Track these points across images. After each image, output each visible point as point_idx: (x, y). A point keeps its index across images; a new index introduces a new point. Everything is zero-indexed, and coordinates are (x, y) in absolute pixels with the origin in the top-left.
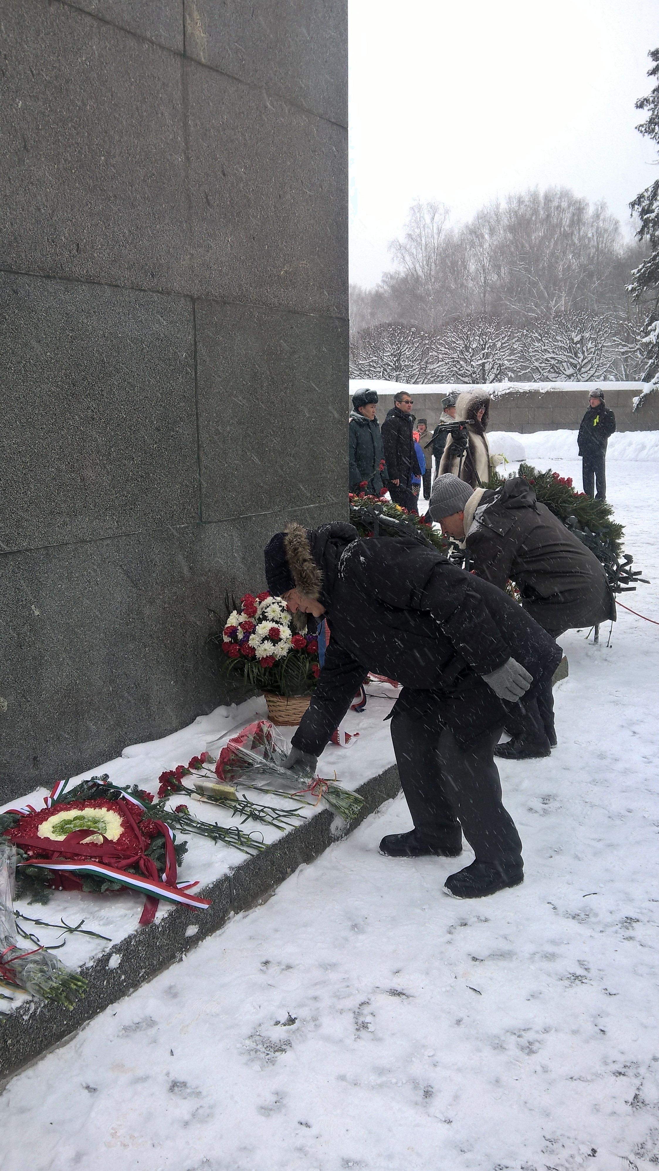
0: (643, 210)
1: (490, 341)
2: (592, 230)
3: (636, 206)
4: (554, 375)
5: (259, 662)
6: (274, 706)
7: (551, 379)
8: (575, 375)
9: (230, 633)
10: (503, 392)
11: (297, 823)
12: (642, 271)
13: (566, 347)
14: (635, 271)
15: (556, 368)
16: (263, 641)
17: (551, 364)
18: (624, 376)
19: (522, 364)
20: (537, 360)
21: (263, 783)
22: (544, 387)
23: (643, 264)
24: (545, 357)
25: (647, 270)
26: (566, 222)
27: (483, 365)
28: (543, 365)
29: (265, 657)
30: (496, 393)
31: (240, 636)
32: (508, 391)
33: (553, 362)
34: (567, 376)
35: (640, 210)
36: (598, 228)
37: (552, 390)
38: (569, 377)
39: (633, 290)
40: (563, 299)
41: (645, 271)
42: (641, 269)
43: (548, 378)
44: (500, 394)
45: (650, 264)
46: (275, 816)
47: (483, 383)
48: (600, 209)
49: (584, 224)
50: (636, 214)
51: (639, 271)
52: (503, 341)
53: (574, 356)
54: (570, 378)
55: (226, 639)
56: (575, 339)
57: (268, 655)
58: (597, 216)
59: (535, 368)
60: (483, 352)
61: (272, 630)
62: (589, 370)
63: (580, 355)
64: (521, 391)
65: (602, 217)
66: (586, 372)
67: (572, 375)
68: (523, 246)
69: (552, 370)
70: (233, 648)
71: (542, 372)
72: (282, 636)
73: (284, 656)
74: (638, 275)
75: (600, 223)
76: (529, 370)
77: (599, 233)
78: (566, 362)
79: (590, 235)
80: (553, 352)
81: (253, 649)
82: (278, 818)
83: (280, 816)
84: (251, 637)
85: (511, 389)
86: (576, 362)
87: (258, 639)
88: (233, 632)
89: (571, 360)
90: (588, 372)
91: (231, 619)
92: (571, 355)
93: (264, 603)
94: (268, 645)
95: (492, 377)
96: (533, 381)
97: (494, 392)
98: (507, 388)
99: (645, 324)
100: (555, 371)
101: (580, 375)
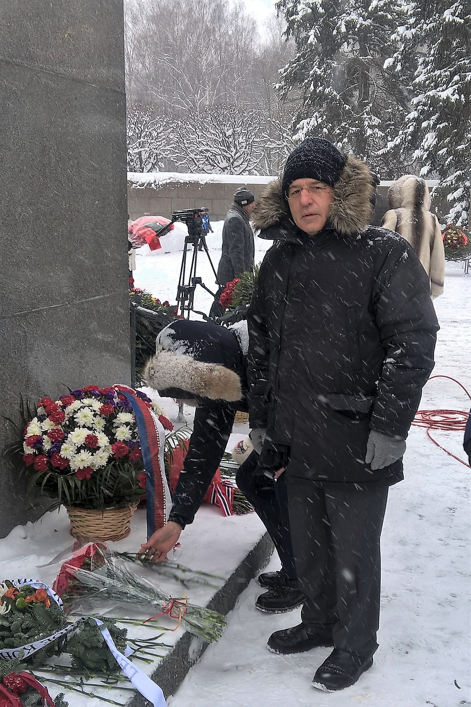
0: (288, 11)
1: (146, 130)
2: (231, 27)
3: (282, 8)
4: (209, 167)
5: (74, 474)
6: (80, 521)
7: (207, 171)
8: (229, 168)
9: (34, 443)
10: (164, 182)
11: (164, 652)
12: (288, 71)
13: (219, 140)
14: (282, 70)
15: (210, 161)
16: (78, 451)
17: (205, 156)
18: (268, 171)
19: (179, 155)
20: (192, 151)
21: (106, 610)
22: (203, 178)
23: (289, 65)
24: (200, 150)
25: (293, 70)
26: (208, 17)
27: (140, 153)
28: (198, 157)
29: (82, 468)
30: (157, 183)
31: (47, 446)
32: (168, 181)
33: (208, 154)
34: (221, 168)
35: (285, 11)
36: (237, 26)
37: (211, 182)
38: (224, 169)
39: (281, 88)
40: (207, 93)
41: (291, 71)
42: (287, 69)
43: (204, 170)
44: (160, 183)
45: (295, 65)
46: (137, 648)
47: (141, 172)
48: (238, 7)
49: (225, 21)
50: (282, 15)
51: (285, 71)
52: (159, 131)
53: (227, 150)
54: (224, 171)
55: (29, 450)
56: (227, 133)
57: (86, 466)
58: (236, 14)
59: (191, 159)
60: (139, 140)
61: (89, 437)
62: (241, 164)
63: (232, 149)
64: (182, 181)
65: (240, 16)
66: (239, 166)
67: (226, 168)
68: (167, 38)
69: (207, 162)
70: (40, 460)
71: (198, 164)
72: (100, 444)
73: (103, 466)
74: (285, 74)
75: (239, 22)
76: (185, 161)
77: (239, 32)
78: (220, 155)
79: (230, 33)
80: (207, 145)
81: (67, 461)
82: (140, 650)
83: (141, 647)
84: (62, 447)
85: (172, 179)
86: (229, 156)
87: (72, 449)
88: (37, 442)
89: (225, 154)
90: (240, 166)
91: (33, 428)
92: (224, 148)
93: (70, 409)
94: (85, 455)
95: (149, 166)
96: (190, 171)
97: (155, 182)
98: (167, 178)
99: (292, 122)
100: (210, 164)
101: (233, 168)
